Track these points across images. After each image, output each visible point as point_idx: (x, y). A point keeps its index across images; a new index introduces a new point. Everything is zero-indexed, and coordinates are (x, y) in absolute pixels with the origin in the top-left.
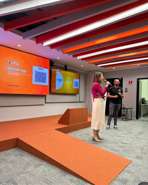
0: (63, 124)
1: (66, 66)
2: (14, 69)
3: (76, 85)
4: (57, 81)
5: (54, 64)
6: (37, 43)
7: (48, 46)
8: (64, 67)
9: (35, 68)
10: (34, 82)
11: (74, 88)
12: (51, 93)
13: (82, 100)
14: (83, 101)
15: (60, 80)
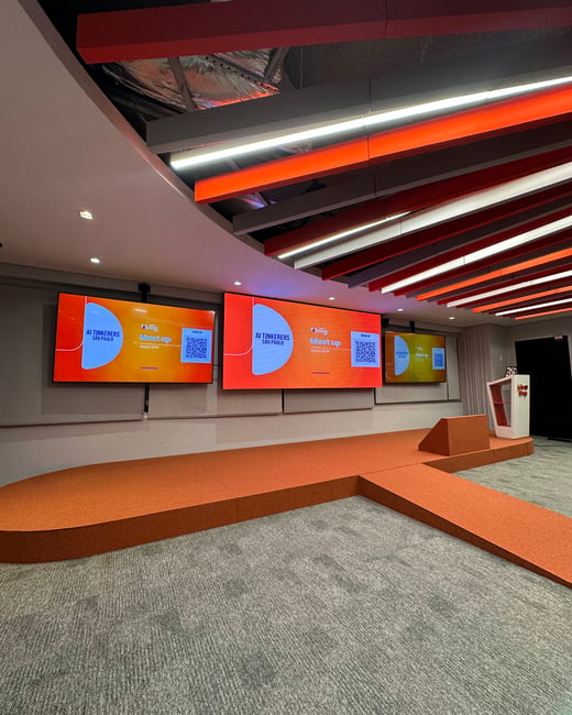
0: (433, 451)
1: (412, 323)
2: (320, 342)
3: (439, 363)
4: (396, 356)
5: (390, 323)
6: (371, 290)
7: (392, 292)
8: (408, 325)
9: (356, 336)
10: (354, 364)
11: (434, 368)
12: (385, 383)
13: (454, 395)
14: (457, 397)
15: (403, 354)
